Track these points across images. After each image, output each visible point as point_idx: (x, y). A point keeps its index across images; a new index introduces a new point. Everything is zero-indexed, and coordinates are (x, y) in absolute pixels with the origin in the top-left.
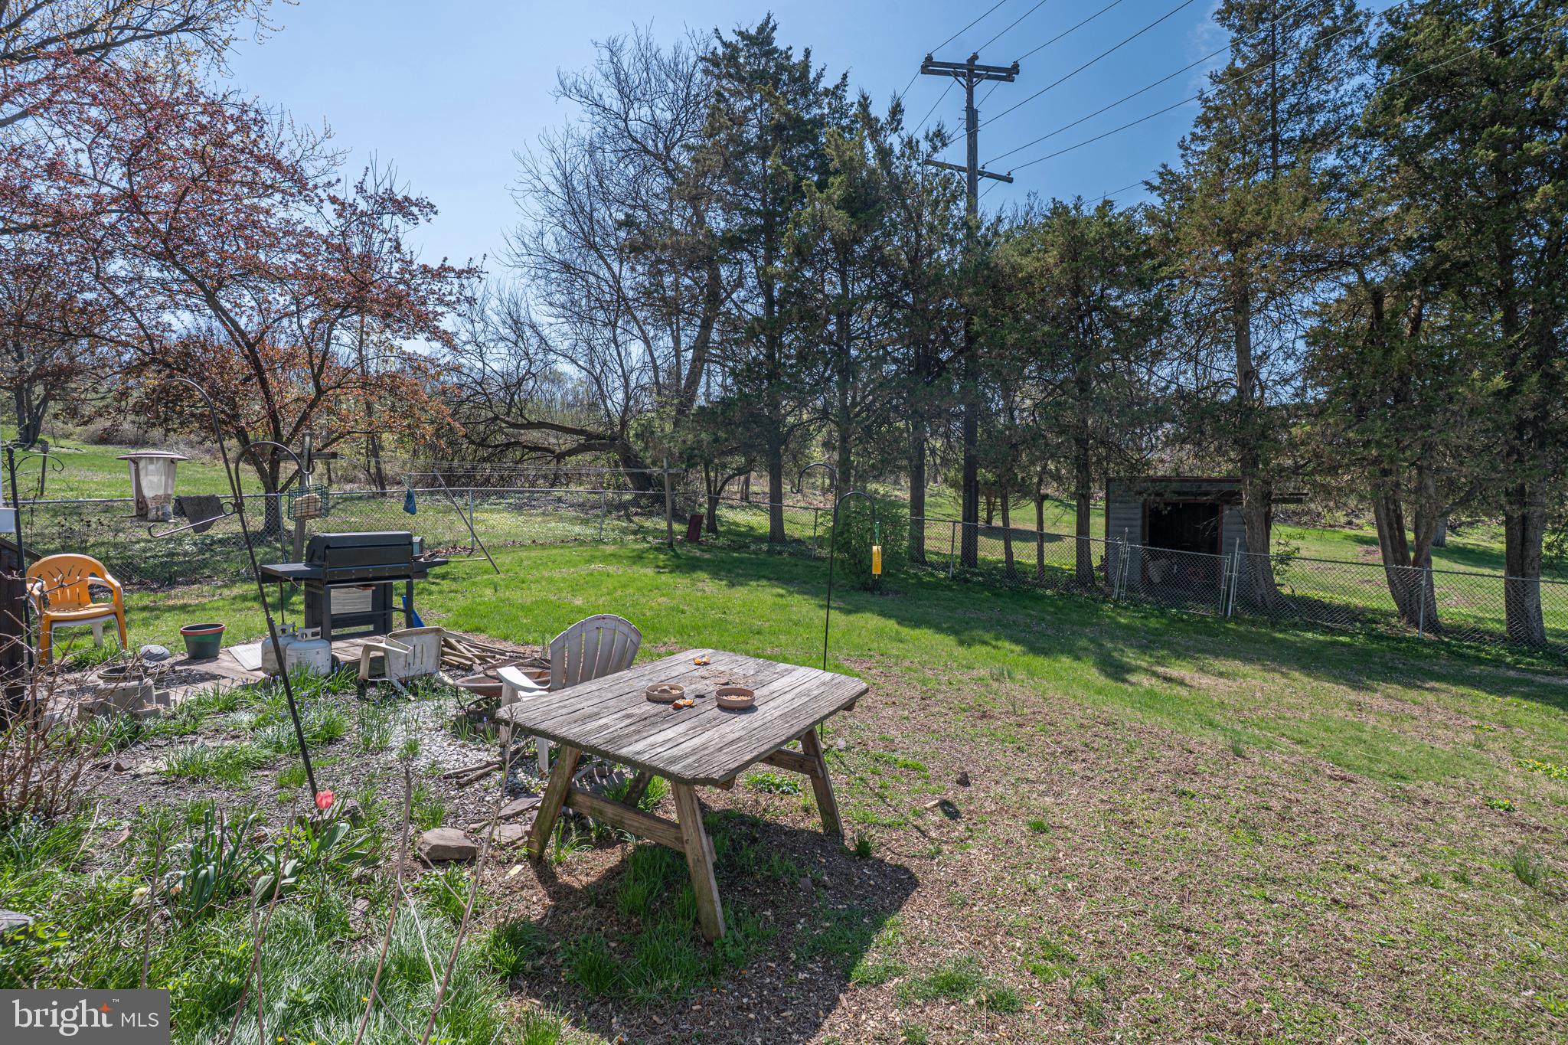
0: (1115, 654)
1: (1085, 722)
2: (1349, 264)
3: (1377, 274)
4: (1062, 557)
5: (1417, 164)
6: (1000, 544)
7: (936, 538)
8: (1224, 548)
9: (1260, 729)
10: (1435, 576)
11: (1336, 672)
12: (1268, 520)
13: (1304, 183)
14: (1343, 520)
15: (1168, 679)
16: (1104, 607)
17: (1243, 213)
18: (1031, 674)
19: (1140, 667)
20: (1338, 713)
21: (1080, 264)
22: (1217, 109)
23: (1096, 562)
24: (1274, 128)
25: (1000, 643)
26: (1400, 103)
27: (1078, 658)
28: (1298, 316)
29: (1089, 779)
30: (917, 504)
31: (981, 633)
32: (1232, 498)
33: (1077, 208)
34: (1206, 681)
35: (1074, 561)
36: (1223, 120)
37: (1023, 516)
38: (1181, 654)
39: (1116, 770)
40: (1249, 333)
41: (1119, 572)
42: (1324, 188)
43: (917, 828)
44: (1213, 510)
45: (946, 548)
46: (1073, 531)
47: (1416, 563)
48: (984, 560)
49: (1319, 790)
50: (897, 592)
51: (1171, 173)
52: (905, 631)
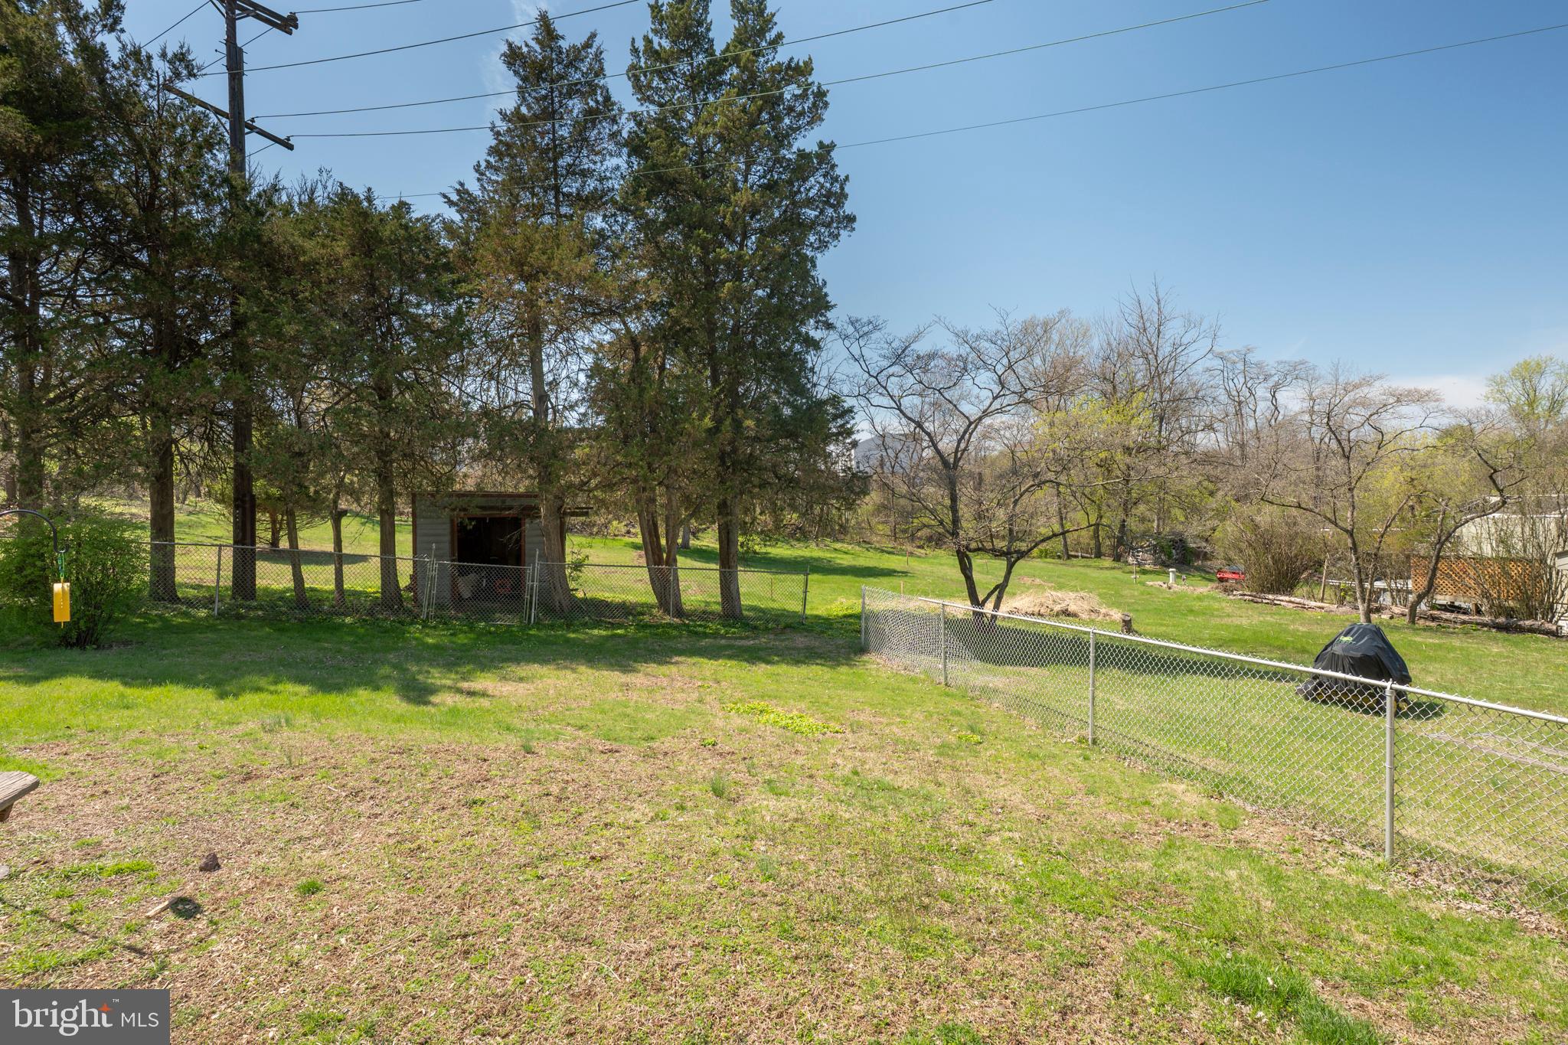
0: (420, 677)
1: (377, 756)
2: (615, 313)
3: (635, 326)
4: (365, 579)
5: (657, 243)
6: (286, 570)
7: (197, 568)
8: (527, 559)
9: (550, 723)
10: (680, 573)
11: (613, 661)
12: (562, 532)
13: (580, 236)
14: (624, 530)
15: (471, 693)
16: (412, 629)
17: (531, 250)
18: (317, 716)
19: (444, 686)
20: (612, 695)
21: (374, 262)
22: (508, 146)
23: (404, 581)
24: (556, 179)
25: (280, 687)
26: (643, 191)
27: (377, 688)
28: (581, 351)
29: (376, 816)
30: (163, 524)
31: (256, 678)
32: (531, 512)
33: (369, 199)
34: (507, 688)
35: (379, 583)
36: (513, 157)
37: (315, 536)
38: (485, 665)
39: (409, 797)
40: (541, 361)
41: (426, 591)
42: (595, 245)
43: (131, 949)
44: (516, 523)
45: (210, 579)
46: (375, 550)
47: (667, 564)
48: (266, 590)
49: (590, 765)
50: (126, 643)
51: (467, 192)
52: (133, 693)
